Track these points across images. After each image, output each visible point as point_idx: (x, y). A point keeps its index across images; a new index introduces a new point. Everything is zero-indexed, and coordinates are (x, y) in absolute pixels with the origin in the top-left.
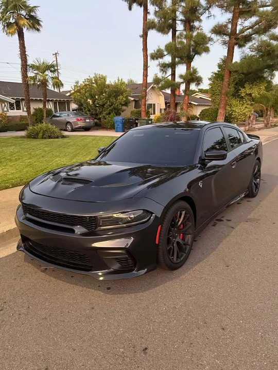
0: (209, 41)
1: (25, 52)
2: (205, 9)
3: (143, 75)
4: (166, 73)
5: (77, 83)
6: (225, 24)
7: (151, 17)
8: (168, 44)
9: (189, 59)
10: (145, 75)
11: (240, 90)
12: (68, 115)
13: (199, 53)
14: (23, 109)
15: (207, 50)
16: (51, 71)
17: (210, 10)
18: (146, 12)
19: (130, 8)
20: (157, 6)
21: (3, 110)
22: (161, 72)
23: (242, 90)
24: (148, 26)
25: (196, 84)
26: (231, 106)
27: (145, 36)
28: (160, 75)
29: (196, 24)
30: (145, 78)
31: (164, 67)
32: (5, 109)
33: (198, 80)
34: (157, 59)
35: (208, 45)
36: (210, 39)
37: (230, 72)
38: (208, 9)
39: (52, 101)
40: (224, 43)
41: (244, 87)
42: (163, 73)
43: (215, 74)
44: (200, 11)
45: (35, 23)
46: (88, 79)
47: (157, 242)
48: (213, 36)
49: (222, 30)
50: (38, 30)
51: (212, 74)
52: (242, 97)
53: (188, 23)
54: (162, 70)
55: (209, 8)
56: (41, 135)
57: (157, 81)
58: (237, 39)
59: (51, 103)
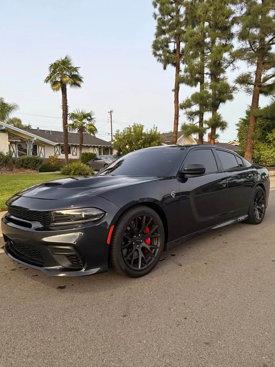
0: (234, 90)
1: (67, 103)
2: (229, 63)
3: (174, 124)
4: (193, 120)
5: (118, 131)
6: (248, 73)
7: (182, 74)
8: (194, 94)
9: (215, 107)
10: (176, 124)
11: (267, 135)
12: (107, 158)
13: (224, 101)
14: (73, 154)
15: (231, 98)
16: (88, 120)
17: (234, 63)
18: (178, 70)
19: (165, 68)
20: (187, 64)
21: (55, 153)
22: (188, 119)
23: (269, 135)
24: (179, 81)
25: (221, 129)
26: (259, 150)
27: (177, 90)
28: (188, 122)
29: (222, 76)
30: (176, 126)
31: (191, 115)
32: (58, 153)
33: (223, 126)
34: (185, 108)
35: (233, 94)
36: (234, 88)
37: (256, 118)
38: (232, 63)
39: (97, 147)
40: (248, 91)
41: (271, 132)
42: (190, 120)
43: (243, 119)
44: (224, 65)
45: (76, 80)
46: (128, 128)
47: (108, 242)
48: (238, 86)
49: (245, 79)
50: (79, 86)
51: (240, 120)
52: (270, 142)
53: (214, 76)
54: (189, 118)
55: (233, 61)
56: (73, 172)
57: (185, 127)
58: (260, 86)
59: (96, 149)
